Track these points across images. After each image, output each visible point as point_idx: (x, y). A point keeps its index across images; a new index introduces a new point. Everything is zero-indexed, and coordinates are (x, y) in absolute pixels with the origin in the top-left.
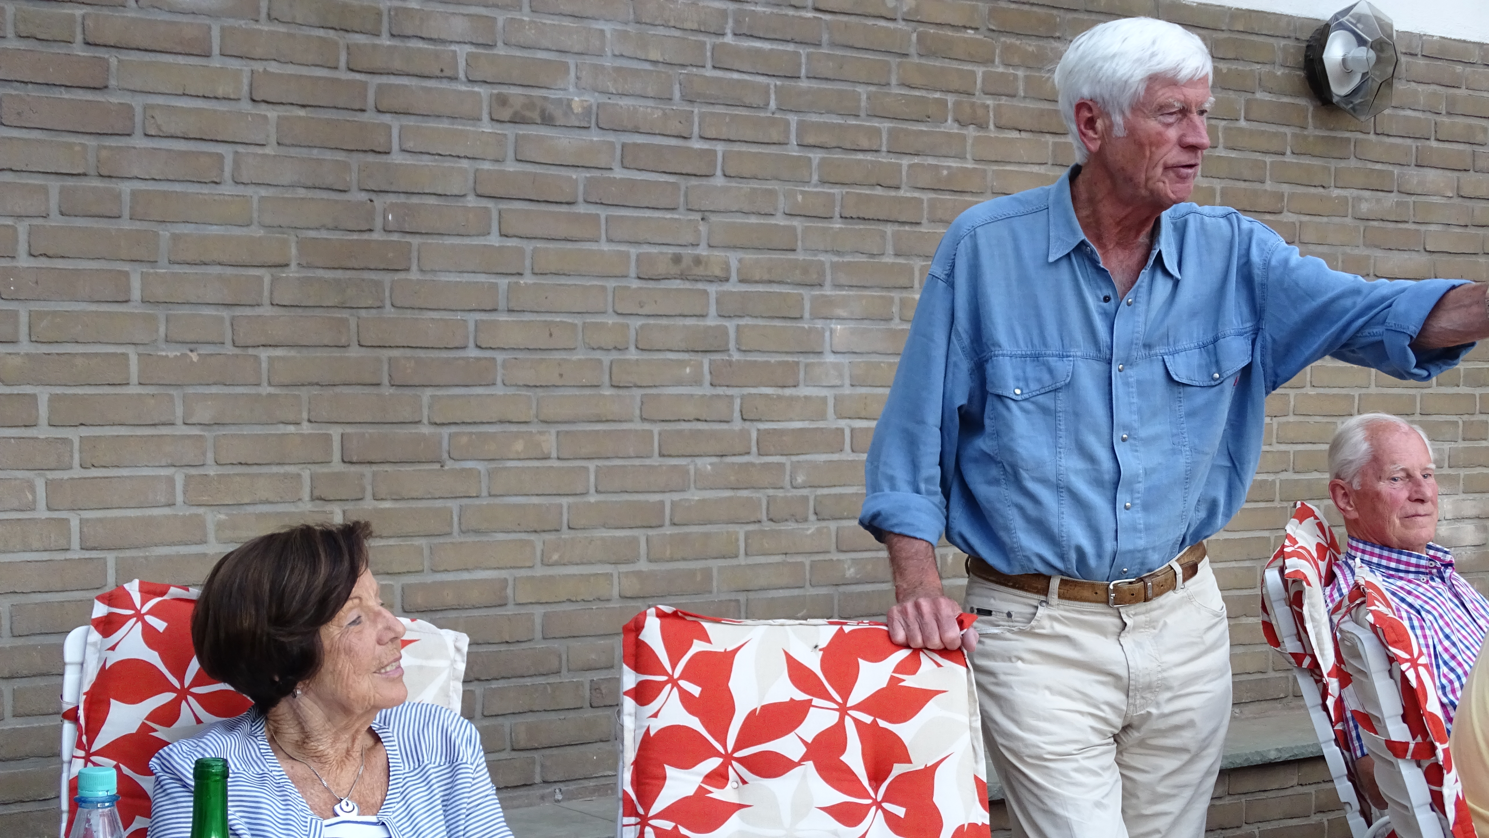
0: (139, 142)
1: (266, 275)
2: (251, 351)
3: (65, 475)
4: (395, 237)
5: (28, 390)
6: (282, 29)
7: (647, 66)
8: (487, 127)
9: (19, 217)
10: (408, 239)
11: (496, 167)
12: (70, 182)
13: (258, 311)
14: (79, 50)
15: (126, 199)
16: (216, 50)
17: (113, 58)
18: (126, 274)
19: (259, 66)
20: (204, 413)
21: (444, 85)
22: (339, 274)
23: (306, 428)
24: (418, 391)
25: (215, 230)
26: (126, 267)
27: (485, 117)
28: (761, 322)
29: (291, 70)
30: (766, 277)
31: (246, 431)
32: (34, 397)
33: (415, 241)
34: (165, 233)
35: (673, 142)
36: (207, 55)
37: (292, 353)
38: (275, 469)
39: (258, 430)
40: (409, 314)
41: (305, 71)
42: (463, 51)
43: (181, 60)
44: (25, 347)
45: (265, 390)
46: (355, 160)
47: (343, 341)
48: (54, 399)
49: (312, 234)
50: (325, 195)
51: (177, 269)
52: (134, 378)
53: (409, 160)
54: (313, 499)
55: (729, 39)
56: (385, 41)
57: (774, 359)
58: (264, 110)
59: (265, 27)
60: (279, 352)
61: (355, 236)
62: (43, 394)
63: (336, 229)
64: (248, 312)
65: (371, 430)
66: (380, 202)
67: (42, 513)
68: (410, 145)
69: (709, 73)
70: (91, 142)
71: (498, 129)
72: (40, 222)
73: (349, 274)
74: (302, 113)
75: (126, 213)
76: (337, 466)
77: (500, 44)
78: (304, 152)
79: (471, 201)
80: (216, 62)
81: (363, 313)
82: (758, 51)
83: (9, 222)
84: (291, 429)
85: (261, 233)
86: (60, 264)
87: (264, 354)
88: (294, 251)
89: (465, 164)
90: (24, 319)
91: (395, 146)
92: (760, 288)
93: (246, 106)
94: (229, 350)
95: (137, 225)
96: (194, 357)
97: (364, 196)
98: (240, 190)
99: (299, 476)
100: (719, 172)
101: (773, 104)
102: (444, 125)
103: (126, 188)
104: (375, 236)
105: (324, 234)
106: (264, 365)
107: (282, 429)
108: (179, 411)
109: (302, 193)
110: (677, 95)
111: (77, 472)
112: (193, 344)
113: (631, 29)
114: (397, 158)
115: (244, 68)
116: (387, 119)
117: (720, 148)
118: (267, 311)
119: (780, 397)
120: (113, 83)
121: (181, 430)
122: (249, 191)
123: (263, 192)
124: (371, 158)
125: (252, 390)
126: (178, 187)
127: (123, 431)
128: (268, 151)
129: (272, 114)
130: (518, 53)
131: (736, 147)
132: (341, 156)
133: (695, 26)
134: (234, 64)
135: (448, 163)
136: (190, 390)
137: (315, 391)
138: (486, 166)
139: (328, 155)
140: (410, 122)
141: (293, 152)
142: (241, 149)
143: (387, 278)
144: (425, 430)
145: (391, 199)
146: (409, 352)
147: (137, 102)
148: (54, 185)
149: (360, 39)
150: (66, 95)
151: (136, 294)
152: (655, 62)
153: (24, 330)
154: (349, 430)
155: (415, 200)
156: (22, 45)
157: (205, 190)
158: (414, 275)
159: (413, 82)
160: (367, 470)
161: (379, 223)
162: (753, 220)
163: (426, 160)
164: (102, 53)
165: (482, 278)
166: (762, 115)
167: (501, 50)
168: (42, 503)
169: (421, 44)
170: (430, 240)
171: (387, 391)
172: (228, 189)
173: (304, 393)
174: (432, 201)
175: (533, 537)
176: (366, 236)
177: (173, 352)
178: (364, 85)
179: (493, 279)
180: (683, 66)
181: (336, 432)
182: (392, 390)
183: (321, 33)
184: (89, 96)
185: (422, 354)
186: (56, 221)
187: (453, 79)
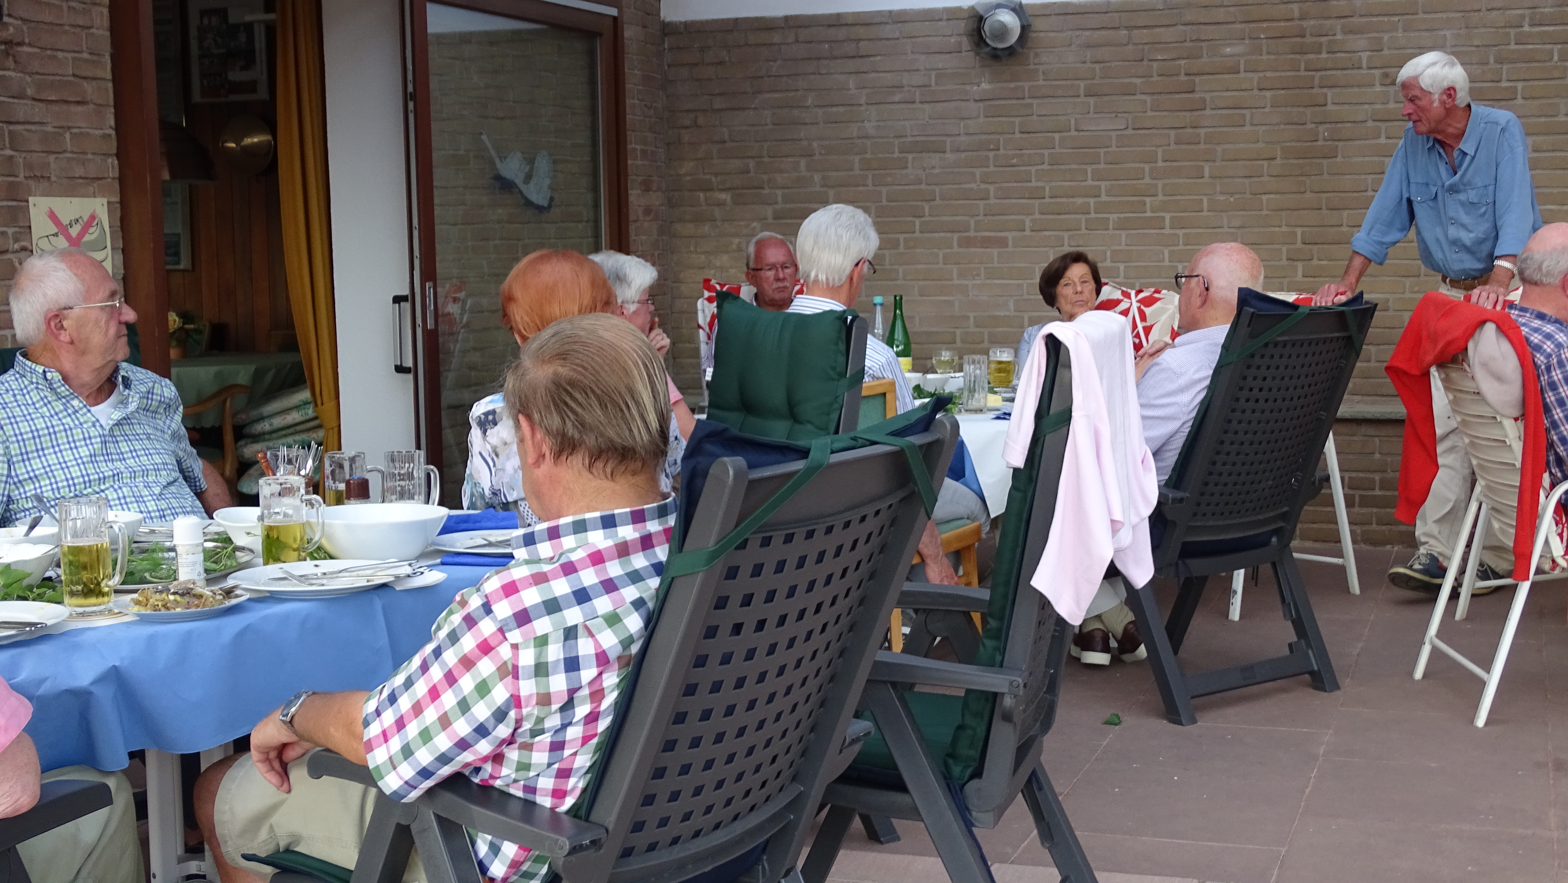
0: (1208, 112)
1: (1265, 163)
2: (1258, 196)
3: (1176, 248)
4: (1329, 143)
5: (1162, 214)
6: (1272, 57)
7: (1473, 49)
8: (1378, 88)
9: (1157, 146)
10: (1337, 143)
11: (1384, 106)
12: (1180, 131)
13: (1262, 179)
14: (1183, 78)
15: (1202, 136)
16: (1242, 69)
17: (1197, 79)
18: (1202, 167)
19: (1261, 75)
20: (1237, 223)
21: (1355, 72)
22: (1301, 161)
23: (1284, 229)
24: (1341, 212)
25: (1241, 146)
26: (1202, 164)
27: (1377, 83)
28: (1548, 172)
29: (1277, 74)
30: (1550, 148)
31: (1256, 230)
32: (1164, 218)
33: (1340, 144)
34: (1219, 148)
35: (1490, 84)
36: (1238, 72)
37: (1278, 196)
38: (1269, 246)
39: (1262, 230)
40: (1336, 177)
41: (1283, 74)
42: (1365, 56)
43: (1226, 76)
44: (1161, 197)
45: (1265, 212)
46: (1309, 111)
47: (1303, 190)
48: (1172, 218)
49: (1288, 144)
50: (1295, 127)
51: (1224, 163)
52: (1205, 208)
53: (1337, 108)
54: (1288, 260)
55: (1527, 28)
56: (1324, 55)
57: (1555, 191)
58: (1265, 93)
59: (1265, 57)
60: (1272, 196)
61: (1309, 144)
62: (1168, 216)
63: (1298, 141)
64: (1258, 179)
65: (1315, 229)
66: (1321, 128)
67: (1167, 263)
68: (1336, 101)
69: (1513, 47)
70: (1188, 114)
71: (1384, 89)
72: (1167, 147)
73: (1306, 160)
74: (1283, 92)
75: (1202, 141)
76: (1299, 244)
77: (1386, 49)
78: (1283, 109)
79: (1370, 123)
80: (1242, 75)
81: (1313, 177)
82: (1545, 32)
83: (1154, 148)
84: (1277, 229)
85: (1264, 145)
86: (1175, 164)
87: (1264, 197)
88: (1279, 153)
89: (1366, 106)
90: (1160, 186)
91: (1329, 102)
92: (1547, 154)
93: (1256, 92)
94: (1248, 196)
95: (1208, 146)
96: (1232, 199)
97: (1313, 126)
98: (1253, 128)
99: (1280, 249)
100: (1519, 97)
101: (1556, 58)
102: (1356, 90)
103: (1202, 131)
104: (1320, 143)
105: (1293, 144)
106: (1264, 202)
107: (1273, 229)
108: (1225, 222)
109: (1282, 127)
110: (1492, 60)
111: (1181, 247)
112: (1232, 194)
113: (1463, 32)
114: (1330, 107)
115: (1256, 76)
116: (1325, 90)
117: (1520, 85)
118: (1266, 179)
119: (1559, 210)
120: (1197, 89)
121: (1226, 230)
122: (1258, 128)
123: (1264, 128)
124: (1316, 109)
125: (1258, 213)
126: (1225, 129)
127: (1200, 230)
128: (1267, 110)
129: (1268, 94)
130: (1397, 52)
131: (1531, 83)
132: (1301, 109)
133: (1503, 25)
134: (1250, 75)
135: (1357, 107)
136: (1230, 213)
137: (1288, 212)
138: (1378, 106)
139: (1295, 109)
140: (1337, 90)
141: (1277, 109)
142: (1254, 111)
143: (1325, 162)
144: (1345, 229)
145: (1328, 126)
146: (1336, 194)
147: (1208, 96)
148: (1172, 133)
149: (1311, 56)
150: (1178, 96)
151: (1207, 174)
152: (1478, 46)
153: (1160, 190)
154: (1305, 229)
155: (1340, 125)
156: (1159, 78)
157: (1237, 129)
158: (1339, 159)
159: (1339, 72)
160: (1316, 247)
161: (1321, 137)
162: (1543, 119)
163: (1346, 107)
164: (1192, 78)
165: (1376, 159)
166: (1548, 64)
167: (1386, 52)
168: (1167, 259)
169: (1343, 55)
170: (1348, 143)
171: (1324, 212)
172: (1248, 128)
173: (1284, 213)
174: (1349, 125)
175: (1403, 279)
176: (1315, 143)
177: (1222, 198)
178: (1313, 77)
179: (1382, 159)
180: (1495, 46)
181: (1299, 231)
182: (1328, 212)
183: (1292, 56)
184: (1187, 95)
185: (1343, 195)
186: (1173, 147)
187: (1360, 68)
